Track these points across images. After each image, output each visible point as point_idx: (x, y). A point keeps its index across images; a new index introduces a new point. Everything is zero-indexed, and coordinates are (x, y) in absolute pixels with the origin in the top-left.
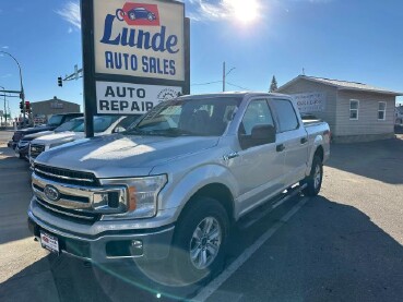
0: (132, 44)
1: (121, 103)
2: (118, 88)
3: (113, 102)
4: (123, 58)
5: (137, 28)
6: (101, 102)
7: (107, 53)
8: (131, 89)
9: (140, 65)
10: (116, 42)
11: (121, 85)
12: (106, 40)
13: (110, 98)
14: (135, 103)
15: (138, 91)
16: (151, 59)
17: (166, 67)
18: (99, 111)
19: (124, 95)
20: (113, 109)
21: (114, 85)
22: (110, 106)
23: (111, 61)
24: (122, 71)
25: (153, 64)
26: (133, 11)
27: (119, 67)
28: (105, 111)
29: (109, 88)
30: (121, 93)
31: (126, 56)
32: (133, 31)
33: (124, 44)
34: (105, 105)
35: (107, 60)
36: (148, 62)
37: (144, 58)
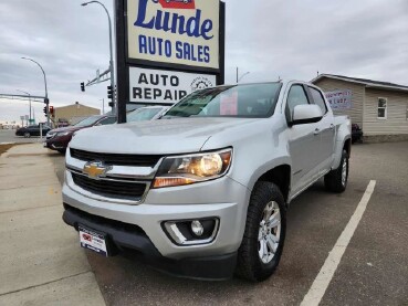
0: (166, 29)
1: (155, 90)
2: (151, 76)
3: (146, 89)
4: (157, 44)
5: (172, 11)
6: (134, 89)
7: (141, 37)
8: (165, 77)
9: (174, 51)
11: (155, 72)
12: (139, 23)
14: (168, 91)
15: (172, 77)
16: (185, 45)
17: (200, 53)
18: (132, 99)
19: (157, 83)
20: (146, 97)
21: (148, 72)
22: (143, 94)
23: (145, 46)
24: (156, 58)
25: (186, 51)
27: (153, 53)
28: (137, 99)
29: (142, 75)
30: (155, 81)
31: (160, 40)
32: (167, 14)
33: (158, 28)
34: (137, 92)
35: (141, 46)
36: (182, 48)
37: (178, 43)
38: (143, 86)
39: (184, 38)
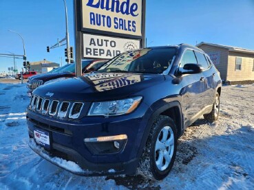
0: (107, 9)
1: (100, 50)
2: (98, 40)
3: (94, 49)
4: (102, 18)
6: (87, 49)
7: (91, 13)
8: (107, 41)
9: (113, 24)
11: (100, 38)
12: (90, 4)
13: (92, 47)
14: (108, 51)
15: (111, 42)
16: (120, 19)
17: (129, 25)
18: (85, 56)
19: (102, 45)
20: (94, 55)
21: (96, 37)
22: (92, 52)
23: (94, 20)
24: (101, 28)
25: (122, 24)
27: (99, 24)
28: (89, 56)
29: (92, 39)
30: (100, 43)
31: (104, 16)
33: (102, 7)
34: (89, 51)
35: (91, 19)
36: (118, 22)
37: (115, 18)
39: (120, 15)
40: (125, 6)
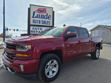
0: (39, 18)
1: (36, 31)
3: (34, 31)
5: (41, 14)
6: (31, 31)
7: (33, 20)
8: (39, 28)
9: (41, 22)
10: (35, 17)
11: (36, 27)
12: (33, 17)
14: (39, 31)
15: (40, 28)
17: (47, 23)
18: (31, 33)
19: (37, 29)
21: (35, 27)
24: (37, 24)
26: (40, 10)
28: (32, 33)
31: (38, 20)
33: (37, 18)
34: (32, 31)
35: (33, 22)
36: (43, 22)
38: (33, 30)
39: (44, 20)
40: (46, 16)
